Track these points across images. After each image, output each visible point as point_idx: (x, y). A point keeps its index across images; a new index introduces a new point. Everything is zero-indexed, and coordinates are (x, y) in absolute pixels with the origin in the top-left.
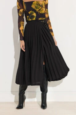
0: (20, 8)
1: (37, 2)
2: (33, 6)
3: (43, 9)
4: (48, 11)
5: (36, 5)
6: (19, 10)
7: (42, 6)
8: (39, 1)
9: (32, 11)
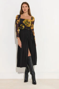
0: (17, 19)
1: (27, 20)
2: (24, 22)
3: (29, 25)
4: (33, 25)
5: (26, 22)
6: (16, 20)
7: (29, 23)
8: (28, 20)
9: (23, 24)
